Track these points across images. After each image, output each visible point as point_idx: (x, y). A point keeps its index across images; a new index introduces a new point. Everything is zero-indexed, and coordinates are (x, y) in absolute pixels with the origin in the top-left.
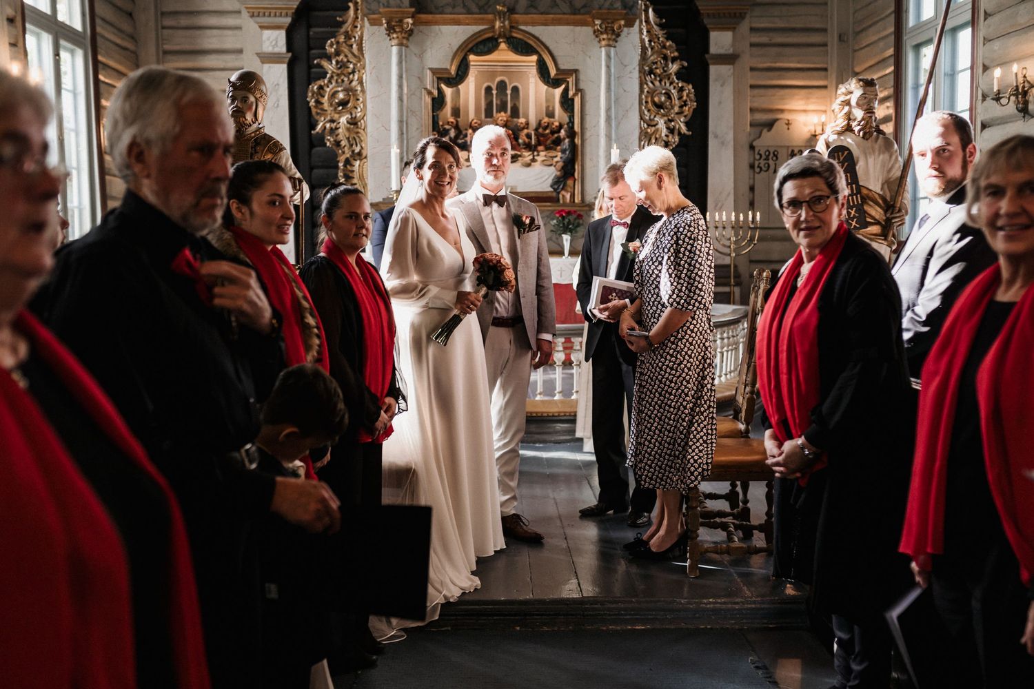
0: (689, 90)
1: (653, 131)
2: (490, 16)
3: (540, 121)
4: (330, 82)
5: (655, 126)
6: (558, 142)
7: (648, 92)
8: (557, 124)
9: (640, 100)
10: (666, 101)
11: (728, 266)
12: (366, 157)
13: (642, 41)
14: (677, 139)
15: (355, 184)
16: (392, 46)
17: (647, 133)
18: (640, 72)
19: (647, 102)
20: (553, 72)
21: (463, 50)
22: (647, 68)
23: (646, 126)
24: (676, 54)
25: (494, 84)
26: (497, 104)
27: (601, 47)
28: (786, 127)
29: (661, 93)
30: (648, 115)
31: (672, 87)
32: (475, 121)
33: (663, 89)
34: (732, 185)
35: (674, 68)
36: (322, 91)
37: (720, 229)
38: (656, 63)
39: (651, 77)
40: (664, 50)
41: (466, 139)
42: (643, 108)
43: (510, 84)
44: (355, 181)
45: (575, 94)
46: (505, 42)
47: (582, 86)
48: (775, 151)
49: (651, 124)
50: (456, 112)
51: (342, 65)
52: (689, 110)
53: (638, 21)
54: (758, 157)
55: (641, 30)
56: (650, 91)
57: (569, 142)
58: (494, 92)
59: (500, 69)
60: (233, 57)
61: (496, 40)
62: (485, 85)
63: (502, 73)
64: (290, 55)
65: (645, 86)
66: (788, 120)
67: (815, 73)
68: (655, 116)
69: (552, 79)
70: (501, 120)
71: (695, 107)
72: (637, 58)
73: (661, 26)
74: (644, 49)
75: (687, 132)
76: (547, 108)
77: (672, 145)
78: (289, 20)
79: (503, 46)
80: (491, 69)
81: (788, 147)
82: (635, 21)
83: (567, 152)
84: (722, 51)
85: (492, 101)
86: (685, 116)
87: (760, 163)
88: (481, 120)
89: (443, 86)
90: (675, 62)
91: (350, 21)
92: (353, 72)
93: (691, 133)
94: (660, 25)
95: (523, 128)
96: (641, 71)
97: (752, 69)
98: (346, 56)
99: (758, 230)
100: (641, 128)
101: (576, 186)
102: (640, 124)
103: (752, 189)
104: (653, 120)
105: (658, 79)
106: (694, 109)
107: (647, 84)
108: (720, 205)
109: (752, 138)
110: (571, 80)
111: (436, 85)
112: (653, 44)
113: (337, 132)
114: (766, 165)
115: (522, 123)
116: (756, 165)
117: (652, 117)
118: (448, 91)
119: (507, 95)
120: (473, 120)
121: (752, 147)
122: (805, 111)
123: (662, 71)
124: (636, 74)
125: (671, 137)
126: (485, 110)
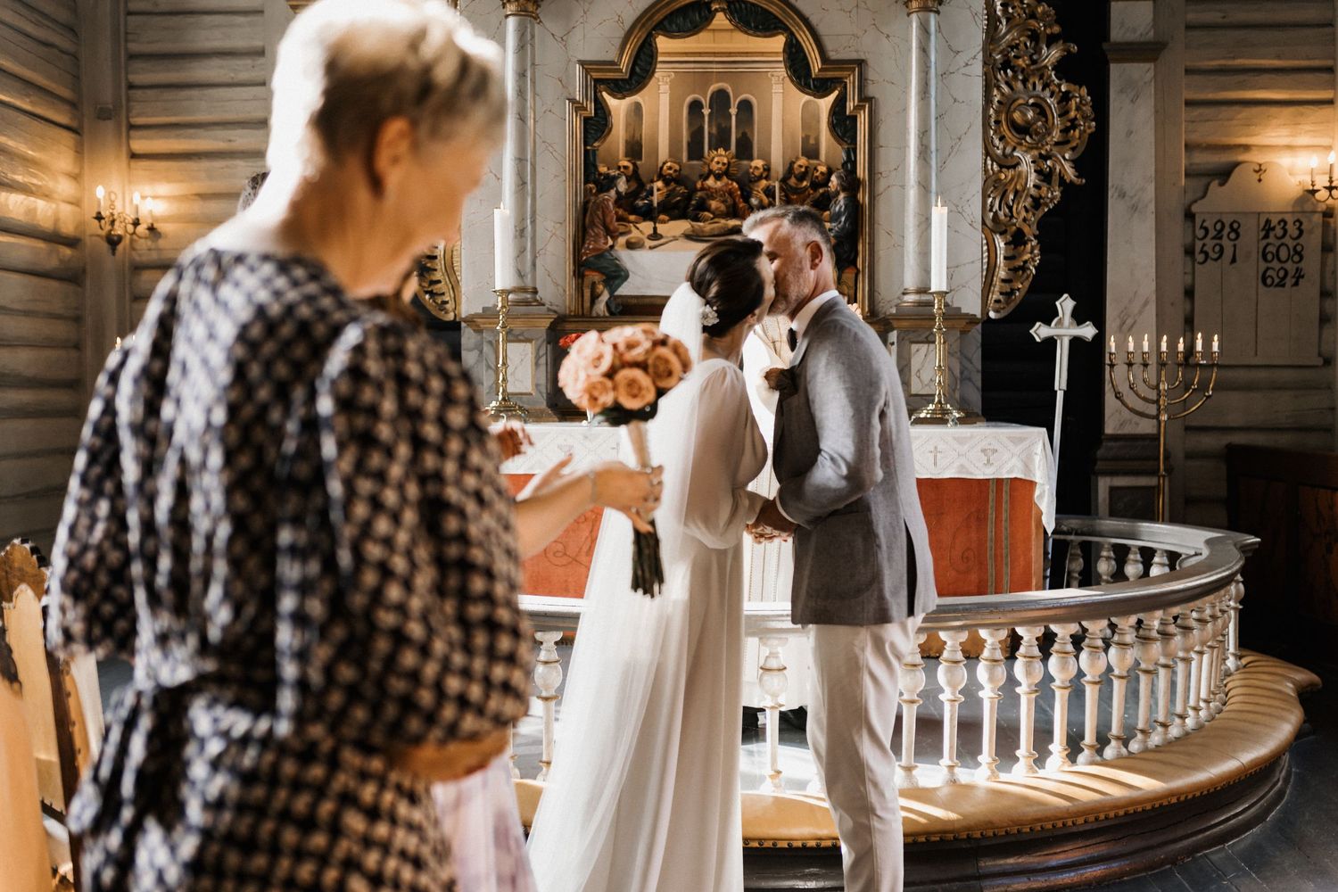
0: (1081, 97)
1: (1010, 177)
3: (792, 163)
5: (1014, 167)
6: (824, 202)
7: (998, 101)
8: (823, 169)
9: (986, 118)
10: (1035, 120)
11: (1156, 438)
14: (1057, 193)
15: (439, 282)
16: (507, 16)
17: (997, 180)
18: (985, 63)
19: (998, 122)
20: (816, 65)
21: (643, 25)
22: (999, 57)
23: (995, 166)
24: (1056, 29)
25: (705, 97)
26: (709, 133)
27: (909, 15)
28: (1256, 176)
29: (1027, 104)
30: (1001, 146)
31: (1047, 93)
32: (669, 164)
33: (1030, 98)
34: (1153, 286)
35: (1052, 55)
37: (1137, 369)
38: (1017, 46)
39: (1006, 73)
40: (1032, 22)
41: (651, 198)
42: (992, 132)
43: (735, 98)
44: (438, 276)
45: (858, 108)
46: (723, 10)
47: (871, 90)
48: (1235, 221)
49: (1008, 163)
50: (634, 149)
52: (1080, 138)
54: (1200, 233)
56: (1004, 101)
57: (844, 198)
58: (706, 111)
59: (716, 68)
60: (249, 62)
61: (707, 5)
62: (689, 99)
63: (721, 76)
65: (995, 92)
66: (1260, 165)
67: (1309, 77)
68: (1014, 149)
69: (814, 80)
70: (718, 163)
71: (1093, 129)
72: (979, 38)
74: (992, 20)
75: (1078, 181)
76: (806, 139)
77: (1047, 205)
79: (720, 20)
80: (698, 68)
81: (1259, 214)
83: (843, 219)
84: (1130, 37)
85: (701, 129)
86: (1073, 149)
87: (1204, 245)
88: (679, 164)
89: (604, 94)
90: (1053, 46)
93: (1084, 181)
95: (760, 178)
96: (988, 61)
97: (1188, 71)
99: (1215, 370)
100: (986, 171)
101: (860, 285)
102: (985, 163)
103: (1189, 293)
104: (1011, 155)
105: (1020, 77)
106: (1090, 135)
107: (999, 88)
108: (1129, 322)
109: (1190, 197)
110: (852, 81)
111: (591, 93)
112: (1010, 10)
114: (1217, 249)
115: (756, 168)
116: (1198, 249)
117: (1008, 150)
118: (618, 107)
119: (730, 115)
120: (664, 163)
121: (1189, 216)
122: (1289, 147)
123: (1027, 62)
124: (978, 68)
125: (1044, 189)
126: (689, 144)
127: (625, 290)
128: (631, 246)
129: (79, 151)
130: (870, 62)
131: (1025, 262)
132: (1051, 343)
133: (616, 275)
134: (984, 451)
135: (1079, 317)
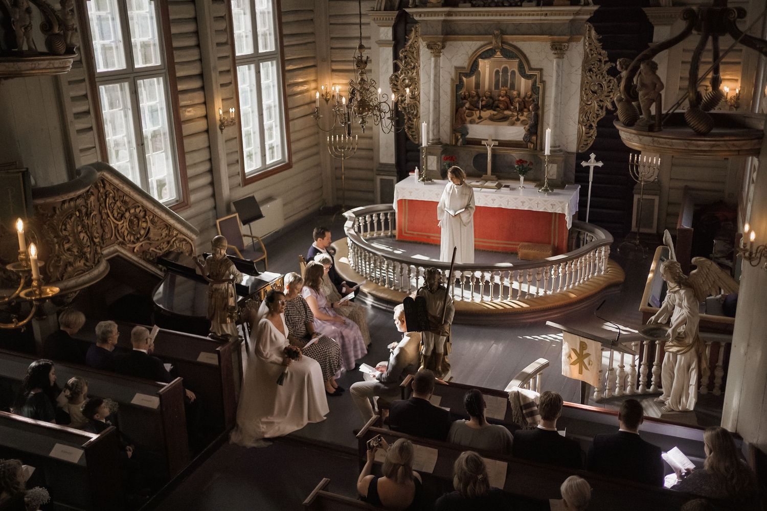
1: (588, 108)
2: (491, 36)
3: (526, 93)
4: (402, 73)
5: (590, 105)
7: (586, 82)
9: (581, 88)
10: (598, 89)
12: (419, 117)
13: (585, 51)
14: (604, 113)
15: (414, 132)
16: (431, 57)
17: (584, 109)
18: (582, 70)
19: (586, 89)
20: (527, 70)
21: (474, 57)
22: (587, 68)
23: (584, 104)
24: (607, 59)
25: (500, 69)
26: (502, 81)
27: (554, 58)
29: (595, 84)
30: (586, 98)
31: (603, 80)
32: (487, 93)
33: (598, 81)
35: (605, 67)
36: (397, 79)
38: (594, 64)
39: (590, 73)
40: (600, 57)
42: (583, 93)
43: (510, 69)
44: (414, 130)
45: (540, 85)
46: (498, 52)
47: (544, 78)
49: (588, 103)
51: (407, 64)
53: (582, 40)
55: (585, 45)
56: (588, 82)
58: (501, 74)
61: (495, 50)
62: (495, 70)
63: (504, 63)
64: (394, 42)
65: (586, 79)
67: (733, 53)
68: (591, 99)
69: (527, 75)
70: (503, 93)
72: (581, 62)
73: (600, 40)
74: (586, 56)
75: (612, 109)
77: (600, 118)
78: (393, 22)
82: (581, 39)
84: (660, 40)
85: (499, 80)
88: (490, 92)
89: (462, 77)
90: (606, 64)
91: (413, 37)
92: (414, 68)
94: (598, 40)
95: (516, 97)
96: (584, 70)
98: (410, 58)
100: (581, 105)
102: (581, 103)
104: (589, 101)
105: (595, 74)
110: (538, 76)
111: (458, 76)
112: (592, 52)
113: (405, 102)
115: (515, 94)
117: (589, 99)
119: (508, 76)
123: (597, 70)
124: (580, 71)
125: (600, 111)
126: (495, 85)
127: (468, 136)
128: (472, 122)
129: (316, 73)
130: (544, 69)
131: (592, 135)
132: (588, 167)
133: (465, 132)
134: (551, 205)
135: (597, 159)
